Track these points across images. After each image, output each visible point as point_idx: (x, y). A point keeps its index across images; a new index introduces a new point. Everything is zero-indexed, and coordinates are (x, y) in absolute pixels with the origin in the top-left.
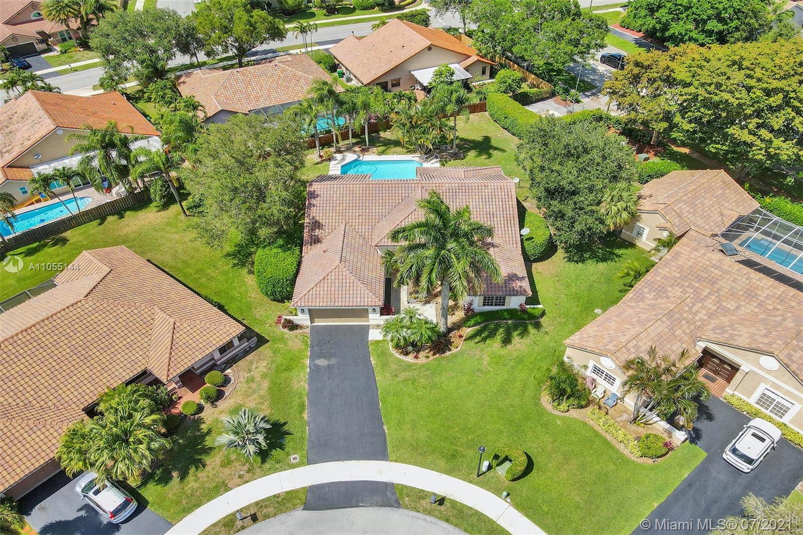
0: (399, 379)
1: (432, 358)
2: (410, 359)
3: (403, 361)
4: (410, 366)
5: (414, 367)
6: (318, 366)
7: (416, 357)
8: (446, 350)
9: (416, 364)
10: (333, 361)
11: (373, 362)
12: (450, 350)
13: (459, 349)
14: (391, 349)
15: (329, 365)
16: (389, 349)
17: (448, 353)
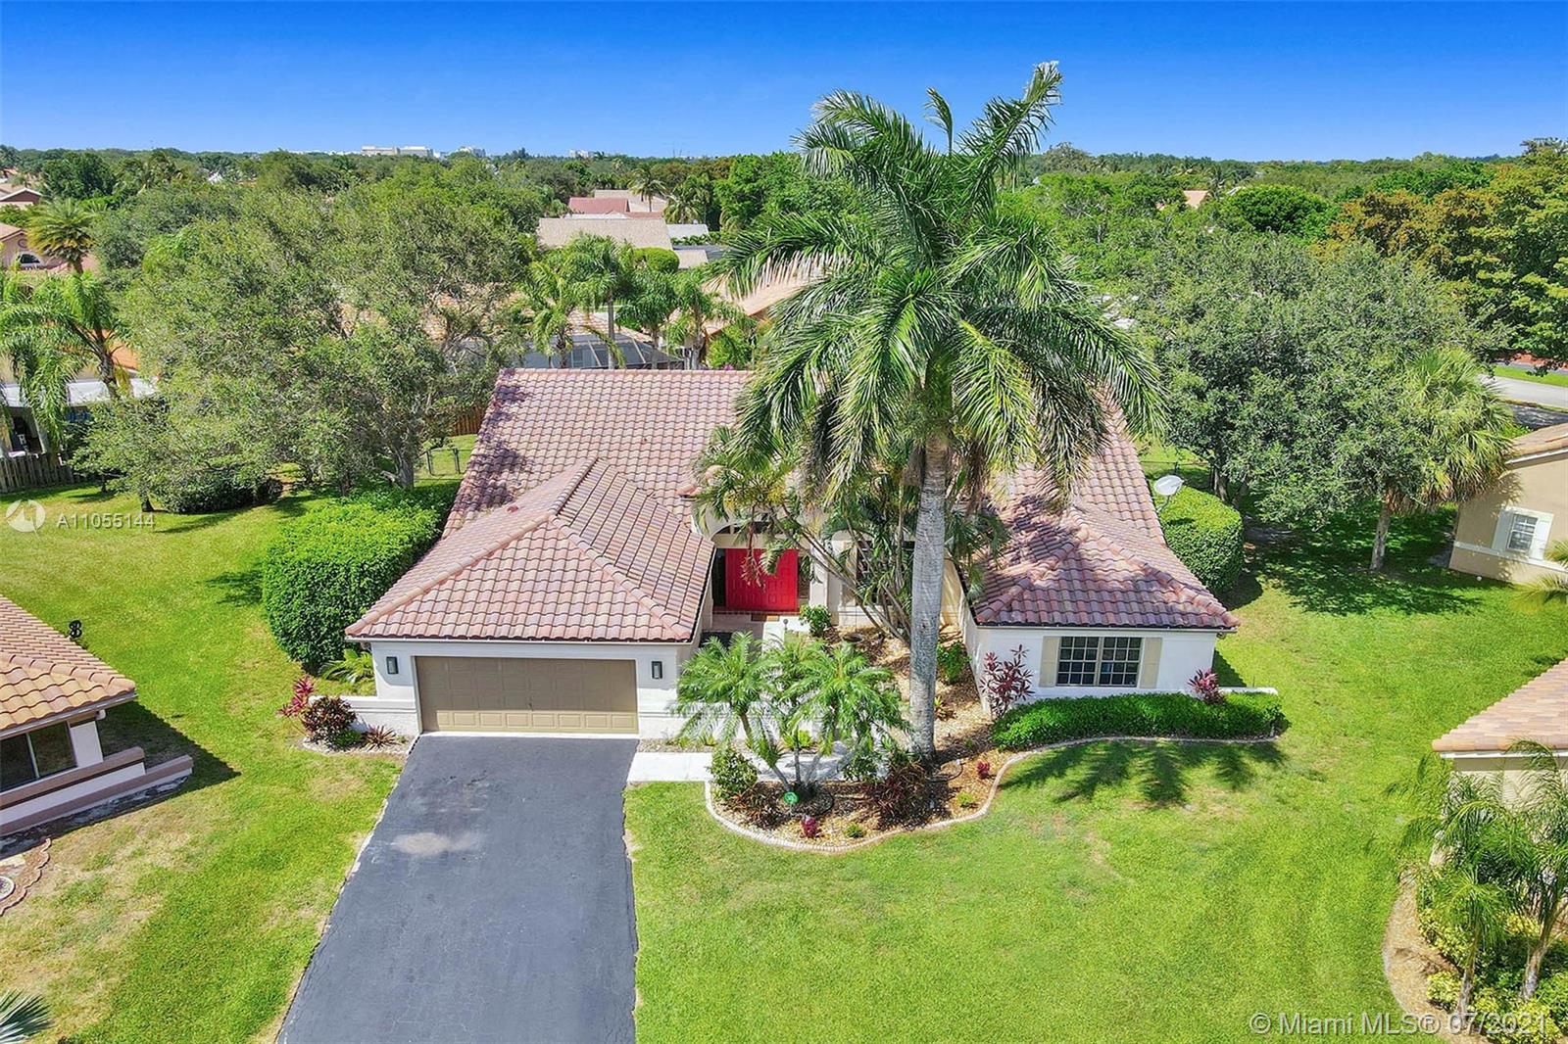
0: (732, 905)
1: (873, 838)
2: (787, 839)
3: (756, 845)
4: (782, 862)
5: (802, 866)
6: (399, 853)
7: (812, 832)
8: (930, 813)
9: (808, 855)
10: (468, 841)
11: (631, 848)
12: (945, 814)
13: (983, 810)
14: (709, 806)
15: (445, 855)
16: (704, 808)
17: (937, 825)
